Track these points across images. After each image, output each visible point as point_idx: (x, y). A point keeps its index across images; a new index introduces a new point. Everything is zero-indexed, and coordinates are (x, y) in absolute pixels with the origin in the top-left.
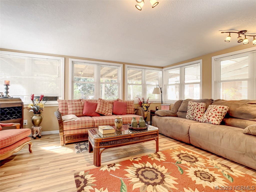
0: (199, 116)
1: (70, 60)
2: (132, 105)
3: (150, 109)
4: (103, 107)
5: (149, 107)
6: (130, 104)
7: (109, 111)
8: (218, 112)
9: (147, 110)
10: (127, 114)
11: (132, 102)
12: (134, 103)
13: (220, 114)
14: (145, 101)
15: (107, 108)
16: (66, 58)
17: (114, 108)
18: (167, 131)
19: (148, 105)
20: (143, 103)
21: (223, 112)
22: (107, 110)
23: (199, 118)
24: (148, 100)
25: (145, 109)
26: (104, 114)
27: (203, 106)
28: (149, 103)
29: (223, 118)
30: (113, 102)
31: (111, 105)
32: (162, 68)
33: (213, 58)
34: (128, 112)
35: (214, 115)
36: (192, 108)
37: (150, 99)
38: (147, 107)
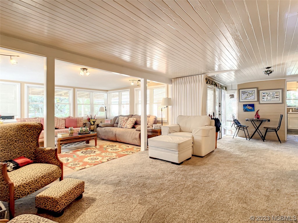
0: (124, 125)
1: (26, 86)
2: (81, 120)
3: (96, 123)
4: (57, 123)
5: (95, 121)
6: (79, 120)
7: (63, 126)
8: (131, 122)
9: (94, 124)
10: (77, 127)
11: (81, 119)
12: (84, 119)
13: (132, 123)
14: (92, 117)
15: (61, 123)
16: (22, 84)
17: (66, 123)
18: (105, 136)
19: (95, 120)
20: (90, 119)
21: (133, 121)
22: (61, 125)
23: (124, 126)
24: (95, 116)
25: (92, 123)
26: (59, 127)
27: (126, 119)
28: (95, 119)
29: (133, 125)
30: (65, 118)
31: (64, 121)
32: (107, 91)
33: (135, 89)
34: (78, 126)
35: (129, 124)
36: (121, 120)
37: (96, 115)
38: (94, 122)
